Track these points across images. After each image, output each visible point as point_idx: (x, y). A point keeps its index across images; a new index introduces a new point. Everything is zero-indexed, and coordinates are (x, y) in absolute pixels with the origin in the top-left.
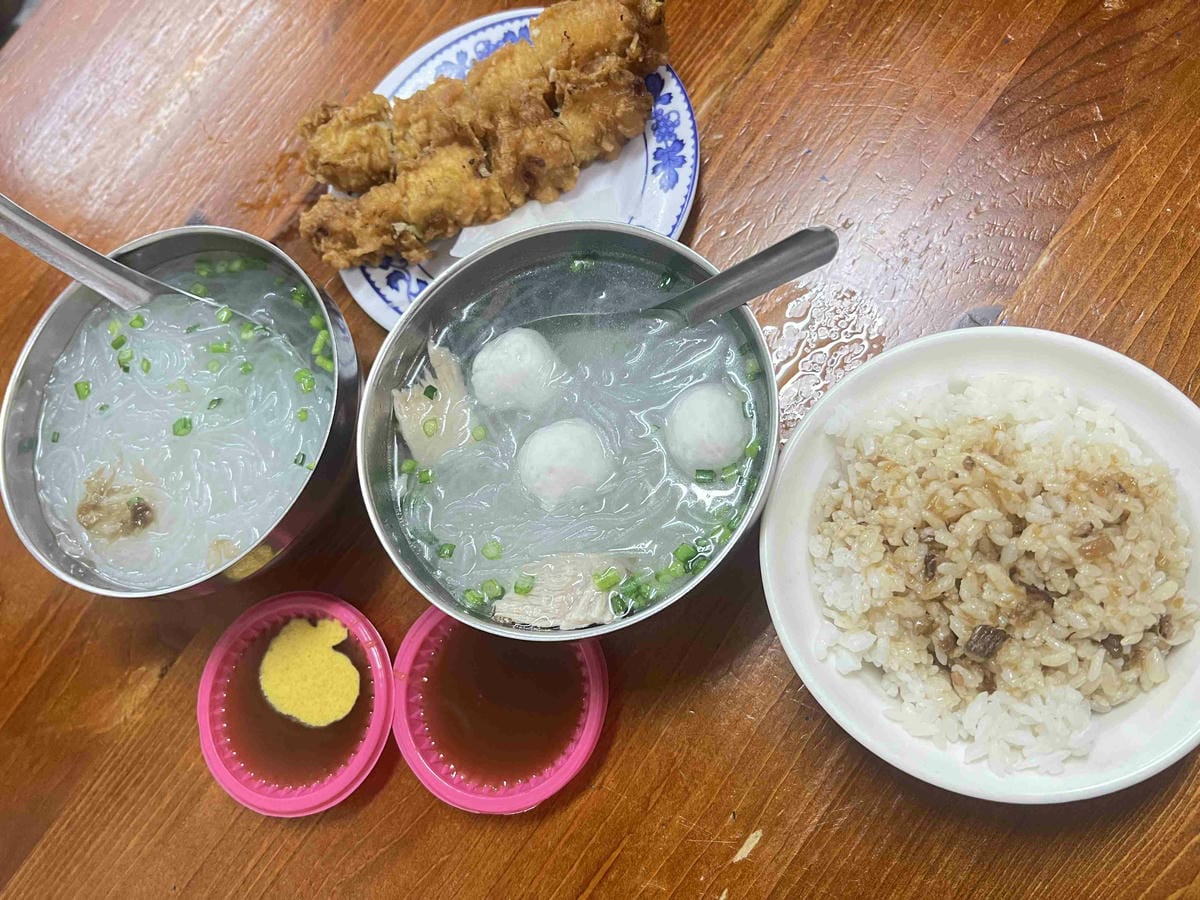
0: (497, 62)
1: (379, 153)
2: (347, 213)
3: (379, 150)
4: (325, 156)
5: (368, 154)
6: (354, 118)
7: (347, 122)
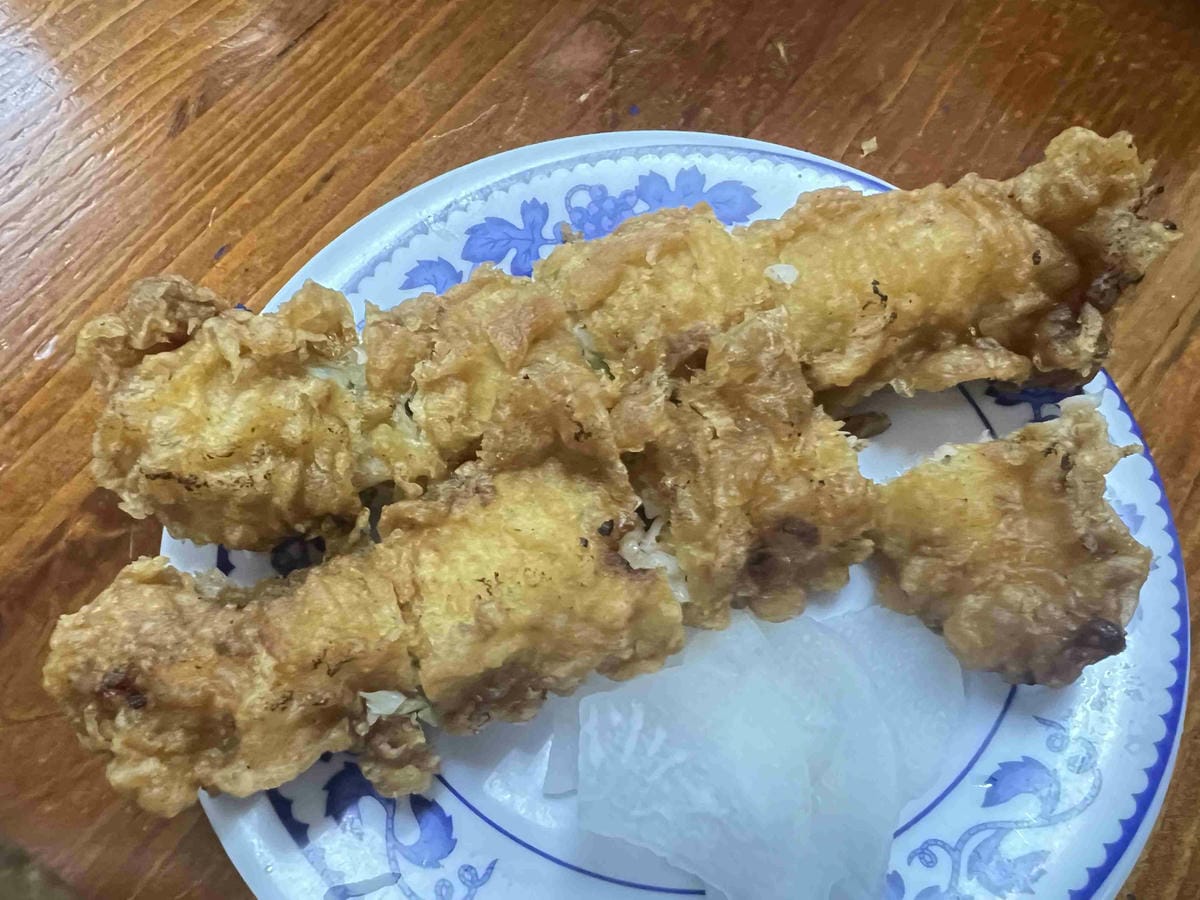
0: (659, 257)
1: (332, 465)
2: (222, 649)
3: (333, 453)
4: (163, 454)
5: (296, 464)
6: (267, 353)
7: (247, 363)
